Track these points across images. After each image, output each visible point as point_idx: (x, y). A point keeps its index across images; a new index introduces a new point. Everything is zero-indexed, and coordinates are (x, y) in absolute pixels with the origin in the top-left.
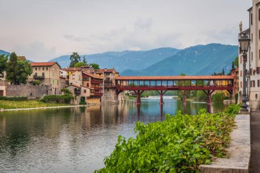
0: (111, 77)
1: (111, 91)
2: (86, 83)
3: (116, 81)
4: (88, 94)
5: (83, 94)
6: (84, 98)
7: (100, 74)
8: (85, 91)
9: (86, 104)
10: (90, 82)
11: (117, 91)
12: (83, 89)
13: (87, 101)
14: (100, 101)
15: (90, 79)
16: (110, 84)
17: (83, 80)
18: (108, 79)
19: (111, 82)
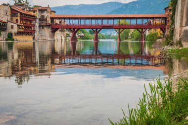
0: (45, 14)
1: (45, 28)
2: (14, 19)
3: (52, 19)
4: (15, 30)
5: (10, 30)
6: (11, 34)
7: (34, 12)
8: (12, 27)
9: (13, 40)
10: (19, 18)
11: (52, 29)
12: (10, 24)
13: (14, 37)
14: (34, 38)
15: (19, 14)
16: (44, 22)
17: (12, 16)
18: (43, 16)
19: (46, 20)
